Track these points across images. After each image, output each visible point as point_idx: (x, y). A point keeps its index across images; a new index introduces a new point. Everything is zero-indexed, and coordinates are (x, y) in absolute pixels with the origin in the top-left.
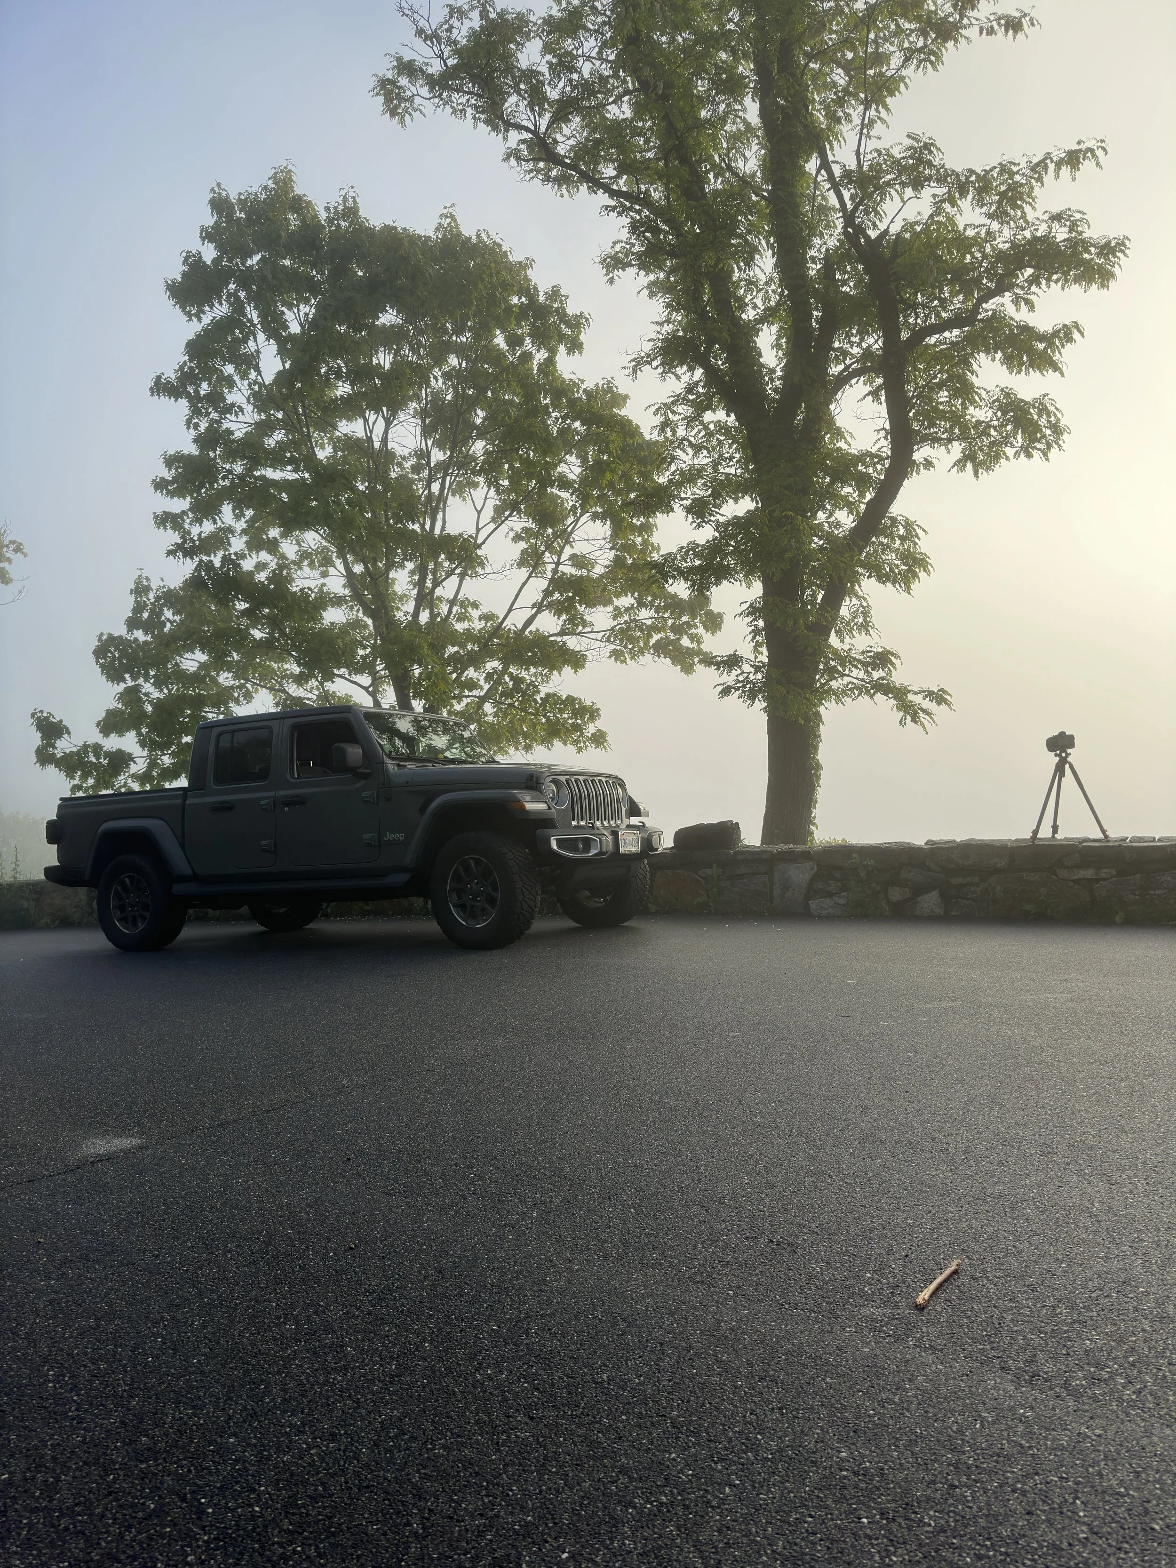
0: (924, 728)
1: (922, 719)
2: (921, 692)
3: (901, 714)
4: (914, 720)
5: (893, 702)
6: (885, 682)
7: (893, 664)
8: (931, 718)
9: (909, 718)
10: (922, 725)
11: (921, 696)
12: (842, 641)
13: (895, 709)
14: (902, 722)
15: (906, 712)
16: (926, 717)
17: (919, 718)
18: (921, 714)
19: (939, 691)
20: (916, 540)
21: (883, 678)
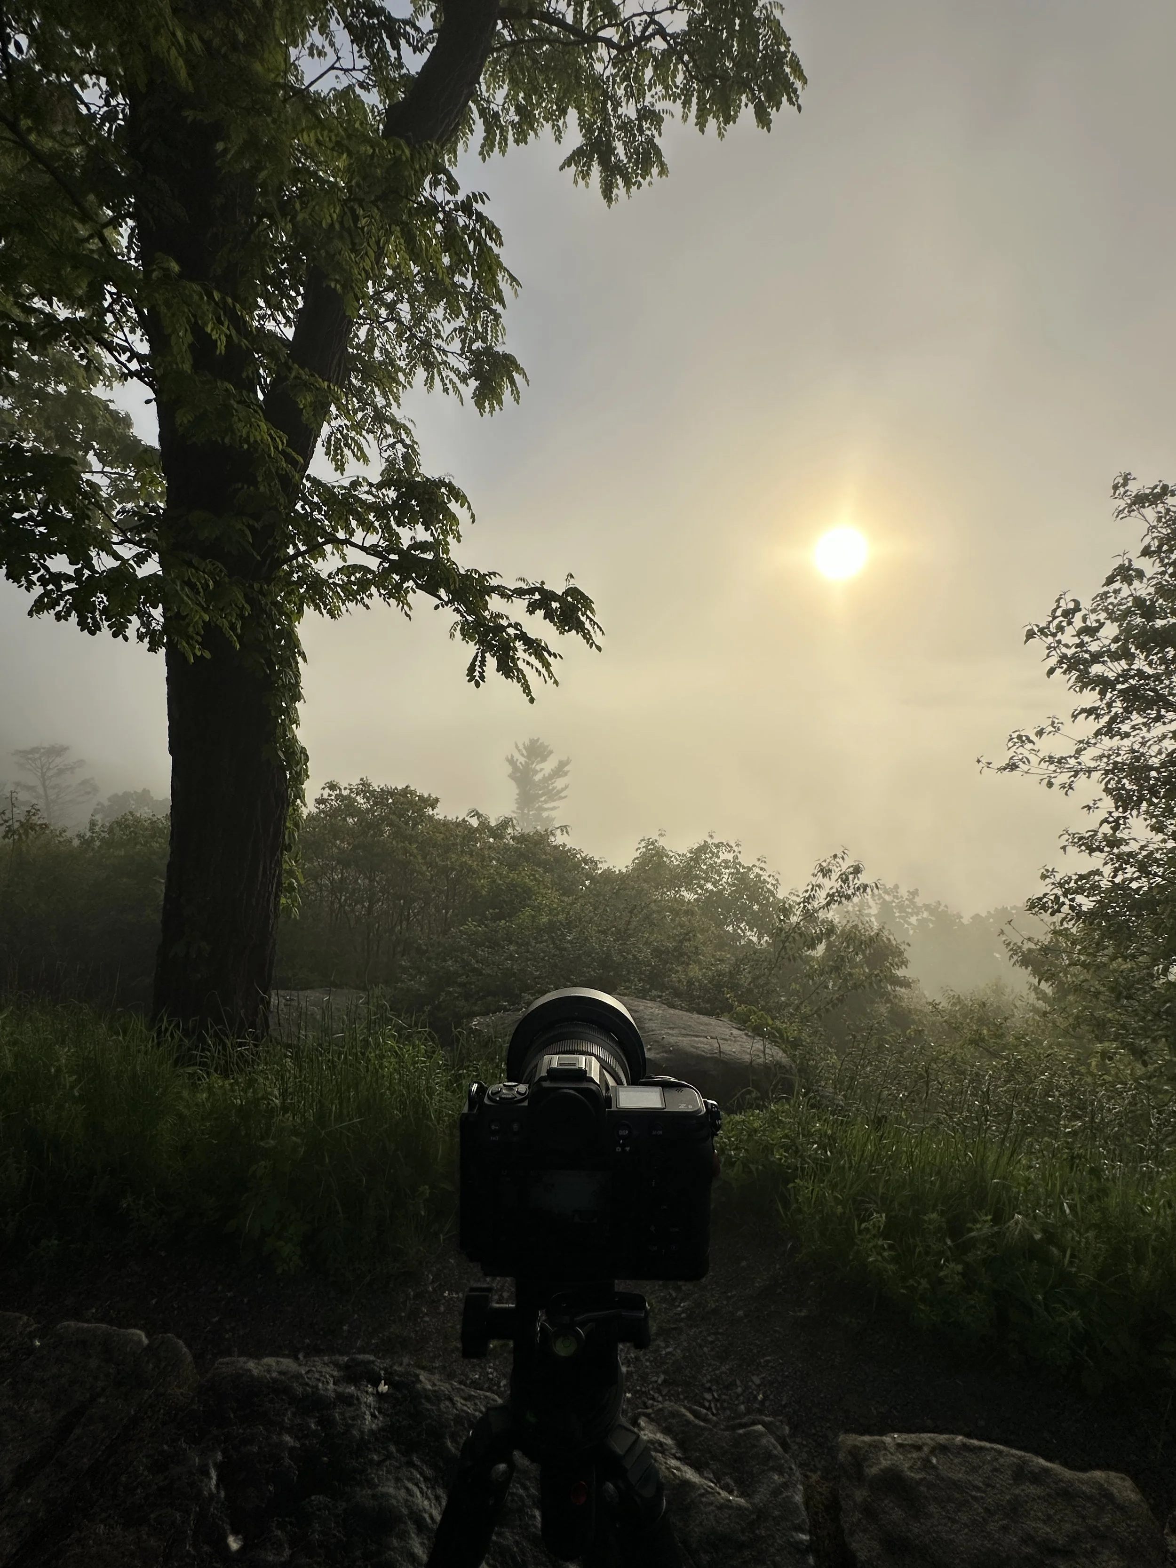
0: (527, 689)
1: (521, 664)
2: (520, 592)
3: (471, 649)
4: (507, 668)
5: (450, 616)
6: (429, 556)
7: (453, 519)
8: (547, 665)
9: (492, 662)
10: (522, 679)
11: (521, 604)
12: (340, 467)
13: (458, 634)
14: (475, 674)
15: (485, 645)
16: (533, 660)
17: (514, 660)
18: (521, 650)
19: (567, 592)
20: (496, 306)
21: (423, 546)
